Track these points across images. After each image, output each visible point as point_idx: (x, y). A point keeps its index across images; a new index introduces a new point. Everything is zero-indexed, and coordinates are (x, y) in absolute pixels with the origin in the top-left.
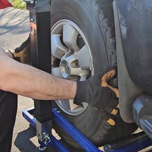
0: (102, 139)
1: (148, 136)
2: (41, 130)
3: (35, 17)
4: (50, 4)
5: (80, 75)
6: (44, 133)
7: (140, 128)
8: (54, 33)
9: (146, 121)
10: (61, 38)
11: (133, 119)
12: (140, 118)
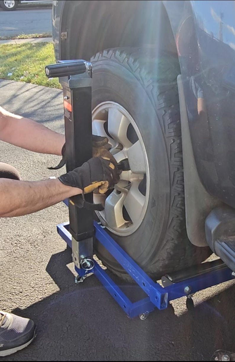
0: (167, 262)
1: (227, 266)
2: (77, 252)
3: (69, 94)
4: (91, 77)
5: (131, 180)
6: (82, 257)
7: (216, 254)
8: (96, 118)
9: (223, 244)
10: (106, 126)
11: (206, 240)
12: (216, 239)
